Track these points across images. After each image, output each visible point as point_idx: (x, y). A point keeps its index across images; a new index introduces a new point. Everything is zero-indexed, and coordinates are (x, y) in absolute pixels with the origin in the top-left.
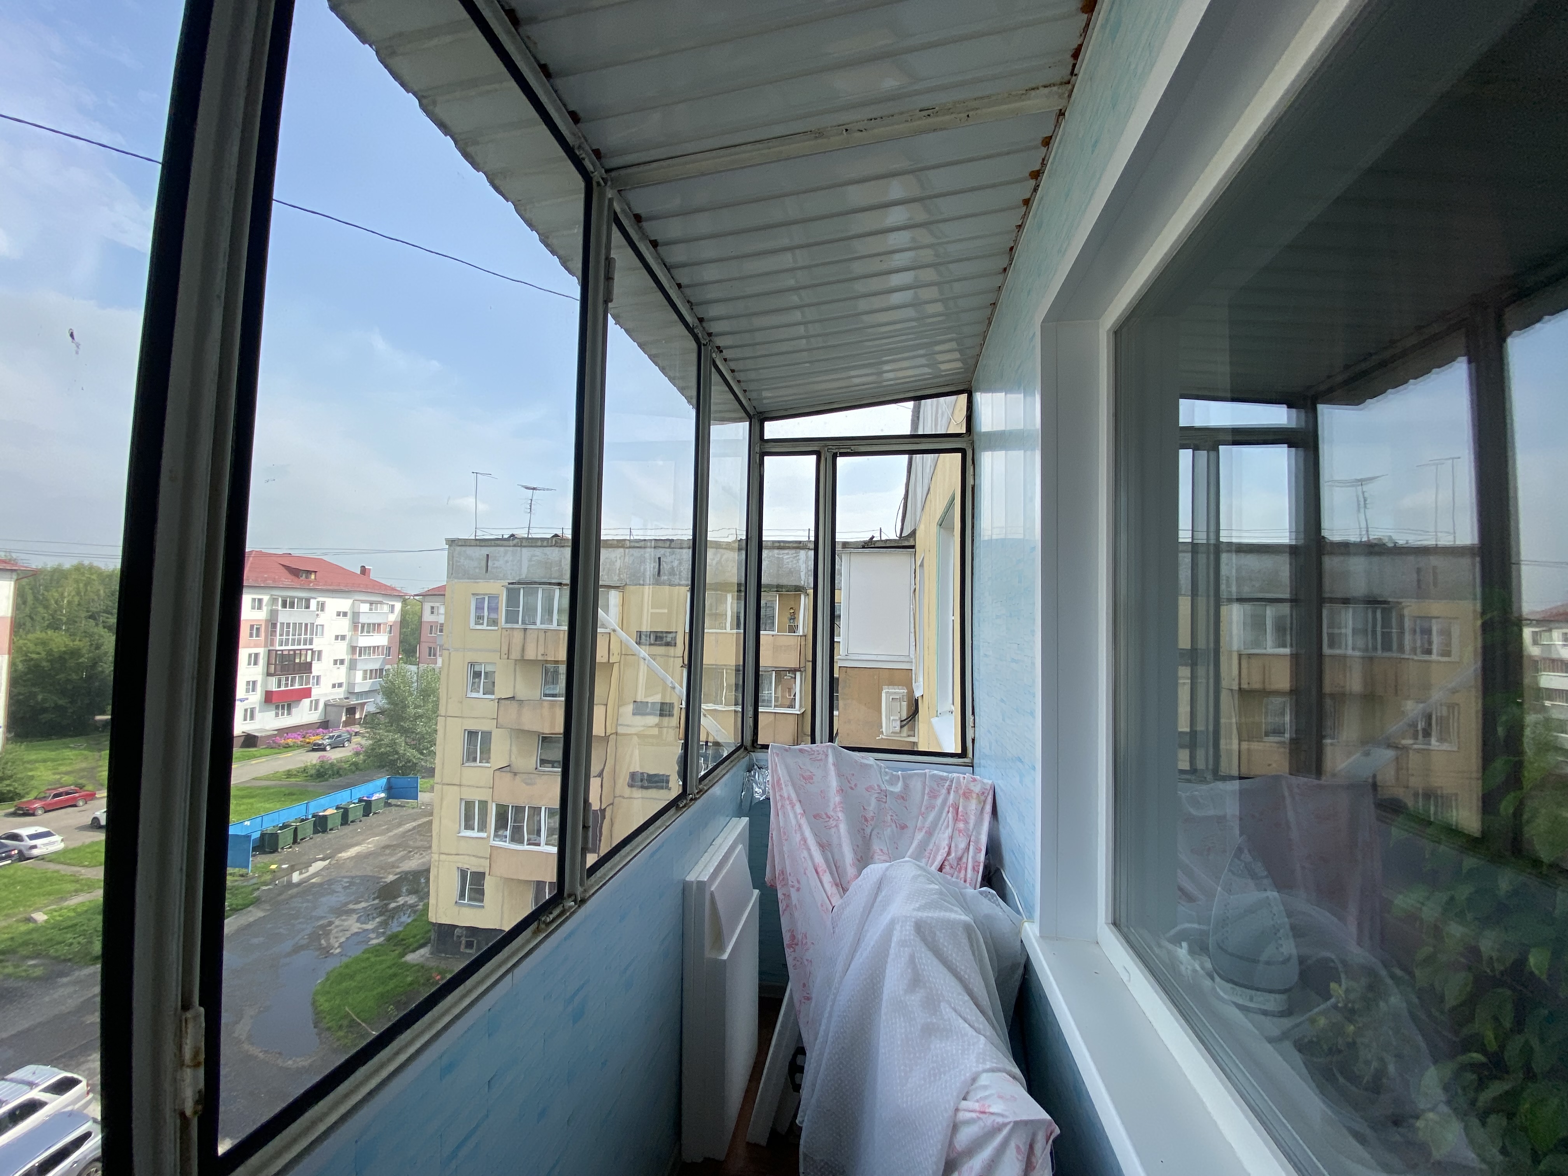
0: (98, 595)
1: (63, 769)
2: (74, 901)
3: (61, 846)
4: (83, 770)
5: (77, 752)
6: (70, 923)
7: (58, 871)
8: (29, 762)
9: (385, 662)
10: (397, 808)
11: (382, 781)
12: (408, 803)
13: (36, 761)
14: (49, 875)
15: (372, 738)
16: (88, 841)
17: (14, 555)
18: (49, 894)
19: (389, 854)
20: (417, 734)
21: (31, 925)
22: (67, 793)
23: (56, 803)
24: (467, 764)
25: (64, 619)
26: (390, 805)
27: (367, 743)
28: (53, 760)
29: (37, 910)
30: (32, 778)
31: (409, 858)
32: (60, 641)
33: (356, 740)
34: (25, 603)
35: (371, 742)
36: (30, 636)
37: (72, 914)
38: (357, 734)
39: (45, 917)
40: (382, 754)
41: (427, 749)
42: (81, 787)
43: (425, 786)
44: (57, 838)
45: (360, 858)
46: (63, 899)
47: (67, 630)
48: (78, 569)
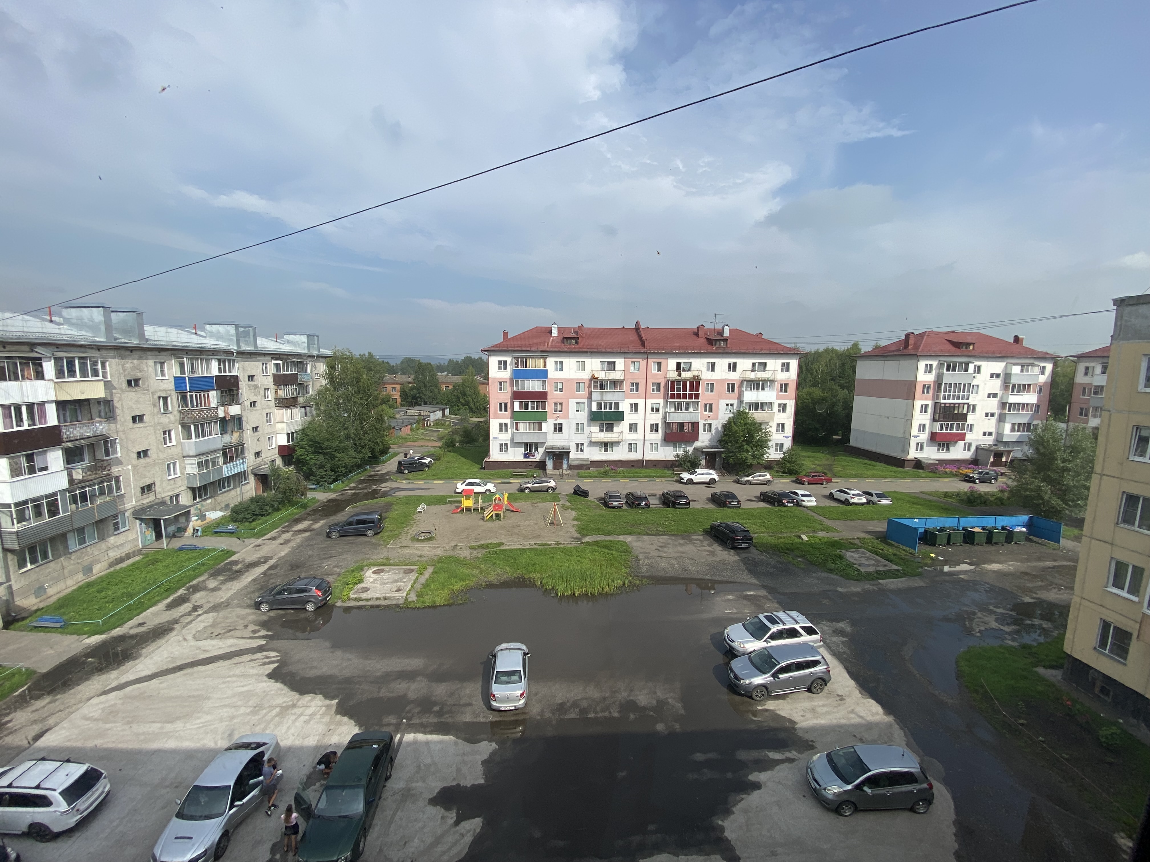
0: (836, 366)
1: (817, 462)
2: (821, 535)
3: (815, 504)
4: (826, 465)
5: (823, 455)
6: (817, 546)
7: (813, 516)
8: (802, 456)
9: (1033, 417)
10: (1037, 545)
11: (1025, 518)
12: (1049, 544)
13: (805, 457)
14: (809, 517)
15: (1018, 481)
16: (828, 505)
17: (798, 346)
18: (809, 527)
19: (1027, 580)
20: (1063, 485)
21: (800, 540)
22: (819, 476)
23: (814, 480)
24: (1122, 525)
25: (820, 381)
26: (1031, 541)
27: (1012, 483)
28: (813, 457)
29: (803, 533)
30: (803, 464)
31: (1048, 590)
32: (817, 392)
33: (1001, 479)
34: (802, 372)
35: (1016, 483)
36: (804, 390)
37: (818, 541)
38: (1002, 474)
39: (807, 539)
40: (1027, 496)
41: (1073, 501)
42: (826, 474)
43: (1068, 533)
44: (813, 499)
45: (999, 574)
46: (815, 532)
47: (821, 387)
48: (827, 351)
